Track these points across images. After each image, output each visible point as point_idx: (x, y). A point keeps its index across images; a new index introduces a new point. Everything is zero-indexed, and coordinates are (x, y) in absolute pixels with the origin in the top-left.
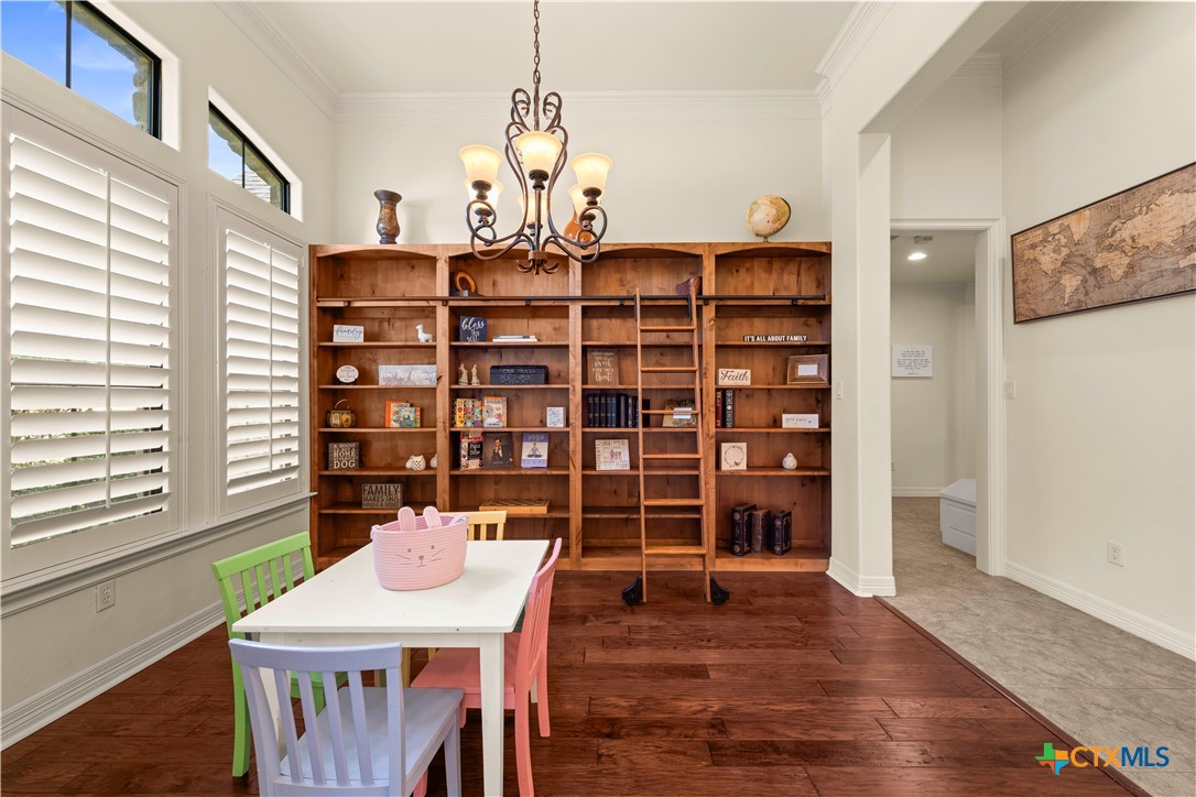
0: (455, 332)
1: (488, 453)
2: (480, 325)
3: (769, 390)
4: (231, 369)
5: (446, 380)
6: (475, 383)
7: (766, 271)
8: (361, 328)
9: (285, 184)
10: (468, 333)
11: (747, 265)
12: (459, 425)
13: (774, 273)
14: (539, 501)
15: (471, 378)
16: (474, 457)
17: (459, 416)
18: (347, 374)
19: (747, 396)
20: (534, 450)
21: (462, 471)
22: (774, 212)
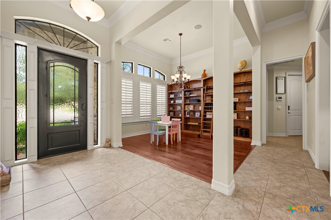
0: (185, 95)
1: (190, 114)
2: (189, 93)
3: (245, 102)
4: (157, 102)
5: (183, 102)
6: (189, 103)
7: (244, 76)
8: (174, 95)
9: (165, 76)
10: (187, 95)
11: (239, 76)
12: (186, 109)
13: (246, 76)
14: (197, 123)
15: (188, 102)
16: (188, 115)
17: (186, 108)
18: (172, 102)
19: (240, 104)
20: (198, 114)
21: (186, 117)
22: (241, 65)
